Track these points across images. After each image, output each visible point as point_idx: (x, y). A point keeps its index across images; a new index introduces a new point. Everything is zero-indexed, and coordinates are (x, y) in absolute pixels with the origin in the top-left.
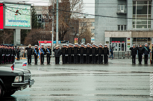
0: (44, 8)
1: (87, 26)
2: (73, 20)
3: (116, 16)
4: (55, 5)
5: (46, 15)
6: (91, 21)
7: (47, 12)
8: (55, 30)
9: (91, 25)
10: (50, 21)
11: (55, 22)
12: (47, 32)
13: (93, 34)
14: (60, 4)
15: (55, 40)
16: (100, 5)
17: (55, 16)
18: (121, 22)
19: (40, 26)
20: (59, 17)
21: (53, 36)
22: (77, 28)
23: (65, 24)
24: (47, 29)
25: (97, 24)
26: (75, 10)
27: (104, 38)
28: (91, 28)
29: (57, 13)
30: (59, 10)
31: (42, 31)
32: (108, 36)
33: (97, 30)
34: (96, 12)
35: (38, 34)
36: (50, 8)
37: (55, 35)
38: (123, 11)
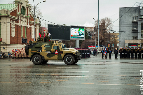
0: (91, 28)
1: (115, 37)
2: (107, 34)
3: (131, 31)
4: (97, 26)
5: (92, 32)
6: (117, 34)
7: (93, 30)
8: (97, 40)
9: (118, 37)
10: (95, 35)
11: (97, 36)
12: (93, 41)
13: (118, 42)
14: (100, 26)
15: (97, 45)
16: (122, 26)
17: (97, 32)
18: (135, 35)
19: (89, 38)
20: (100, 32)
21: (96, 43)
22: (110, 39)
23: (102, 36)
24: (93, 40)
25: (120, 36)
26: (108, 29)
27: (125, 44)
28: (118, 38)
29: (98, 31)
30: (99, 29)
31: (90, 41)
32: (127, 42)
33: (121, 39)
34: (120, 29)
35: (88, 42)
36: (95, 28)
37: (97, 42)
38: (135, 29)
